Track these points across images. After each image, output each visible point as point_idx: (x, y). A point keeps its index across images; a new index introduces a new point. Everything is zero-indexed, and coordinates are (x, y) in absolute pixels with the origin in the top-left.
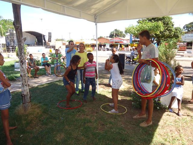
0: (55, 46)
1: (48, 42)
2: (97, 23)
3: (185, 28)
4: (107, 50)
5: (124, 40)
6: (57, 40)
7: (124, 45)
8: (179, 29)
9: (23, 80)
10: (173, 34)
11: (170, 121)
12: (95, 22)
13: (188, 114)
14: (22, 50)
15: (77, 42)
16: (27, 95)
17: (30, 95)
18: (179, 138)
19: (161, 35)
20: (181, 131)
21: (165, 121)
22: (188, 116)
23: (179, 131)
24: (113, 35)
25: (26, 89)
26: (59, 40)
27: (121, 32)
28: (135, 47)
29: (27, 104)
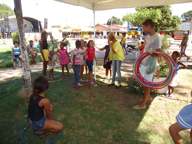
0: (51, 33)
1: (44, 28)
2: (95, 10)
3: (183, 17)
4: (104, 38)
5: (121, 28)
6: (53, 27)
7: (121, 33)
8: (177, 18)
9: (25, 65)
10: (170, 23)
11: (161, 104)
12: (93, 10)
13: (178, 99)
14: (23, 36)
15: (73, 29)
16: (29, 80)
17: (32, 79)
18: (167, 118)
19: (159, 23)
20: (170, 113)
21: (156, 105)
22: (177, 100)
23: (168, 113)
24: (111, 22)
25: (28, 74)
26: (55, 27)
27: (119, 20)
28: (132, 35)
29: (29, 88)
